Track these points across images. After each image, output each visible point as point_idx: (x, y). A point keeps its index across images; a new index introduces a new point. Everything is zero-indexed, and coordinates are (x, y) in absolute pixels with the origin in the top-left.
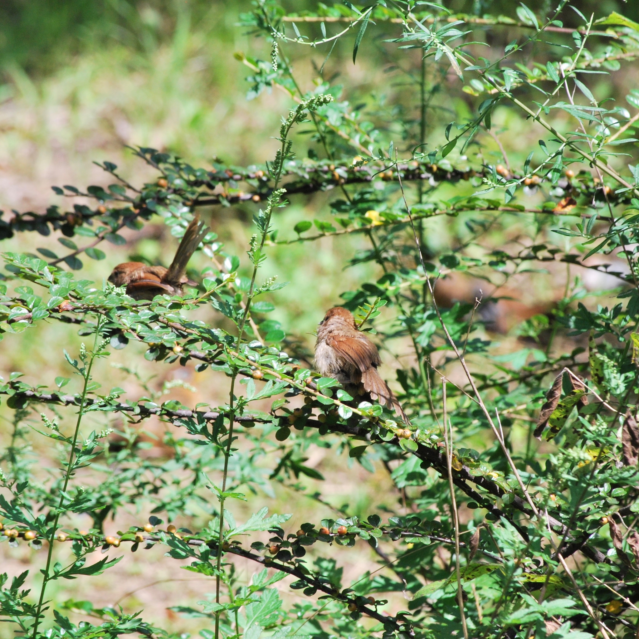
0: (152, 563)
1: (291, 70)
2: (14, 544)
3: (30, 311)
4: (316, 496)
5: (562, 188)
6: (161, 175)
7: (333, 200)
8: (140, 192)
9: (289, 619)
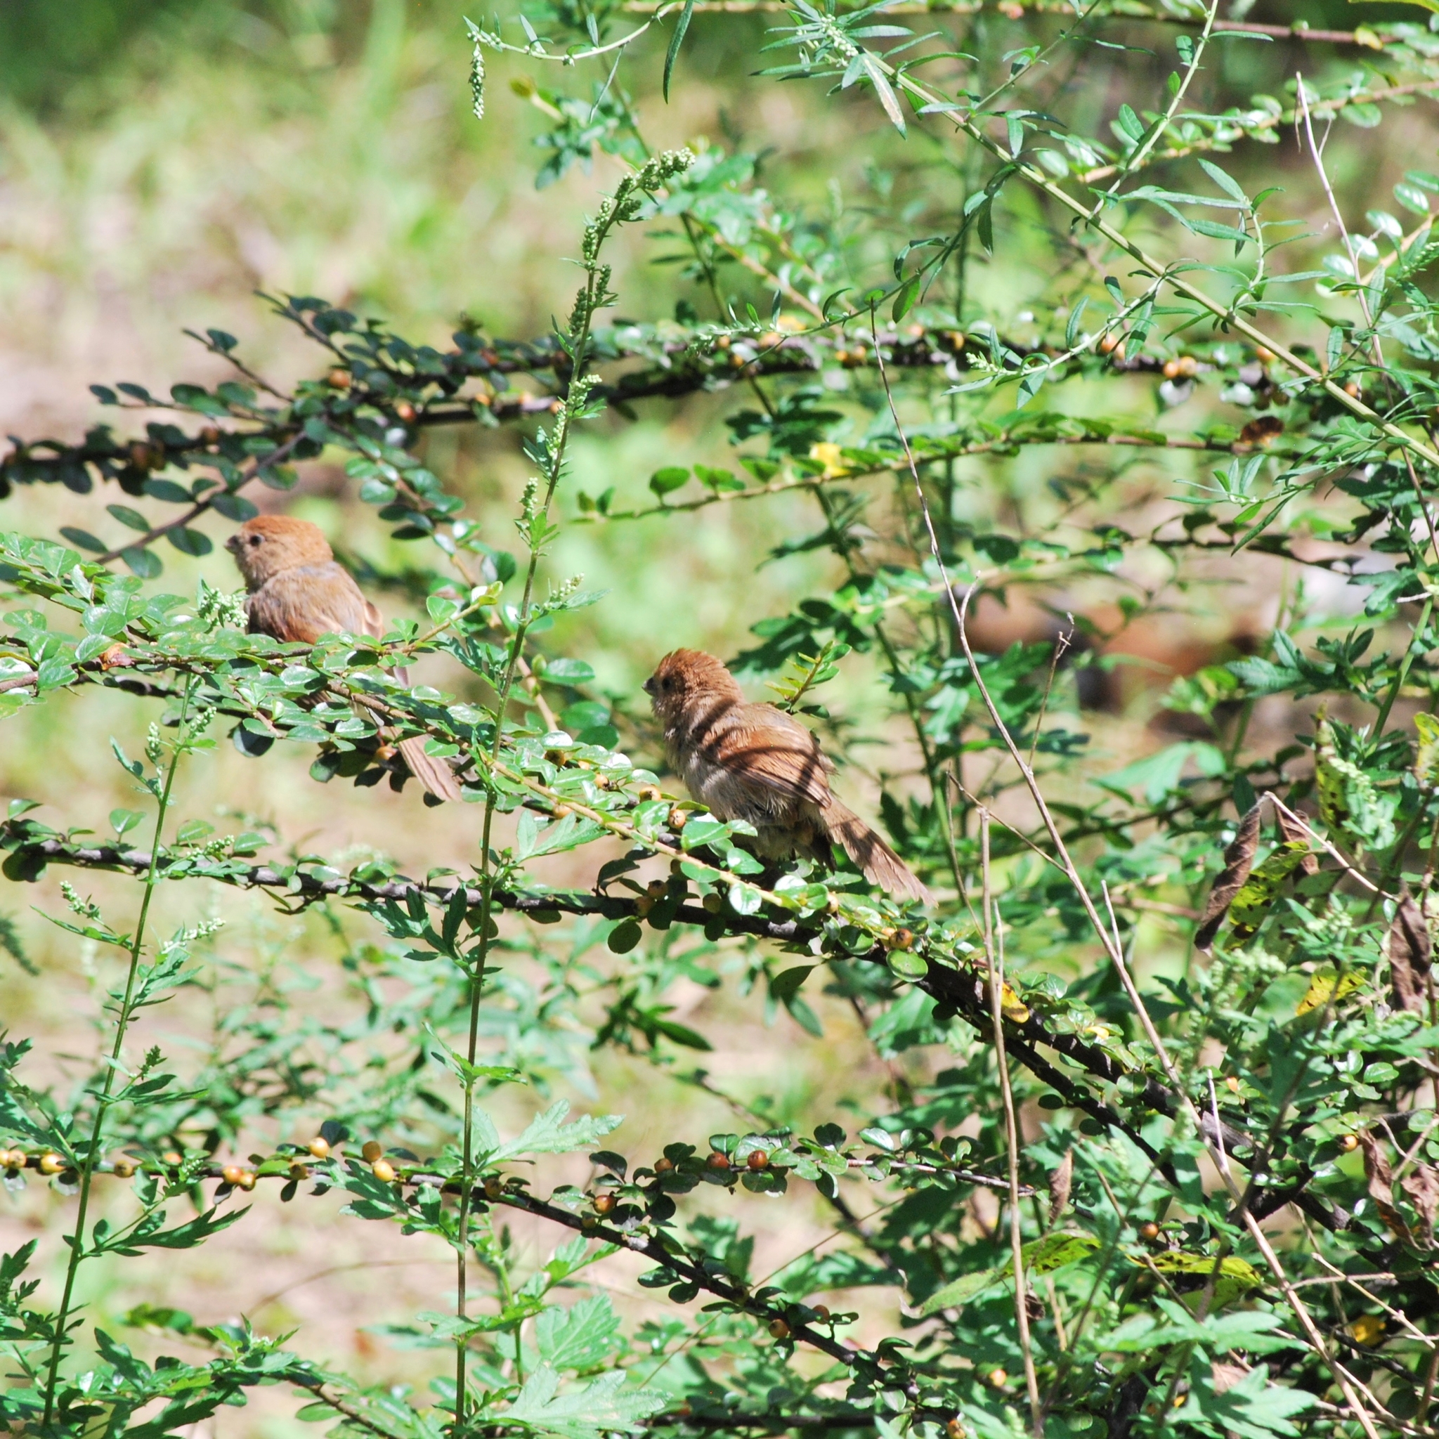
0: (321, 1229)
1: (635, 120)
2: (17, 1182)
3: (34, 668)
4: (699, 1077)
5: (1248, 384)
6: (336, 360)
7: (734, 412)
8: (291, 401)
9: (632, 1352)
